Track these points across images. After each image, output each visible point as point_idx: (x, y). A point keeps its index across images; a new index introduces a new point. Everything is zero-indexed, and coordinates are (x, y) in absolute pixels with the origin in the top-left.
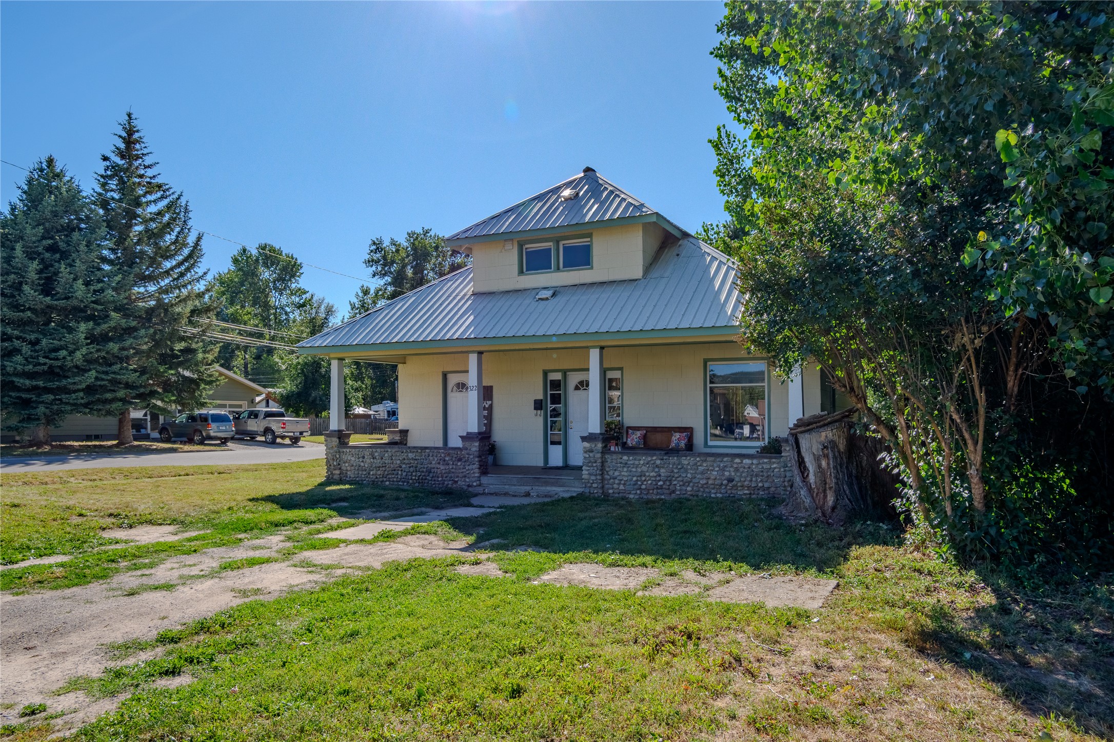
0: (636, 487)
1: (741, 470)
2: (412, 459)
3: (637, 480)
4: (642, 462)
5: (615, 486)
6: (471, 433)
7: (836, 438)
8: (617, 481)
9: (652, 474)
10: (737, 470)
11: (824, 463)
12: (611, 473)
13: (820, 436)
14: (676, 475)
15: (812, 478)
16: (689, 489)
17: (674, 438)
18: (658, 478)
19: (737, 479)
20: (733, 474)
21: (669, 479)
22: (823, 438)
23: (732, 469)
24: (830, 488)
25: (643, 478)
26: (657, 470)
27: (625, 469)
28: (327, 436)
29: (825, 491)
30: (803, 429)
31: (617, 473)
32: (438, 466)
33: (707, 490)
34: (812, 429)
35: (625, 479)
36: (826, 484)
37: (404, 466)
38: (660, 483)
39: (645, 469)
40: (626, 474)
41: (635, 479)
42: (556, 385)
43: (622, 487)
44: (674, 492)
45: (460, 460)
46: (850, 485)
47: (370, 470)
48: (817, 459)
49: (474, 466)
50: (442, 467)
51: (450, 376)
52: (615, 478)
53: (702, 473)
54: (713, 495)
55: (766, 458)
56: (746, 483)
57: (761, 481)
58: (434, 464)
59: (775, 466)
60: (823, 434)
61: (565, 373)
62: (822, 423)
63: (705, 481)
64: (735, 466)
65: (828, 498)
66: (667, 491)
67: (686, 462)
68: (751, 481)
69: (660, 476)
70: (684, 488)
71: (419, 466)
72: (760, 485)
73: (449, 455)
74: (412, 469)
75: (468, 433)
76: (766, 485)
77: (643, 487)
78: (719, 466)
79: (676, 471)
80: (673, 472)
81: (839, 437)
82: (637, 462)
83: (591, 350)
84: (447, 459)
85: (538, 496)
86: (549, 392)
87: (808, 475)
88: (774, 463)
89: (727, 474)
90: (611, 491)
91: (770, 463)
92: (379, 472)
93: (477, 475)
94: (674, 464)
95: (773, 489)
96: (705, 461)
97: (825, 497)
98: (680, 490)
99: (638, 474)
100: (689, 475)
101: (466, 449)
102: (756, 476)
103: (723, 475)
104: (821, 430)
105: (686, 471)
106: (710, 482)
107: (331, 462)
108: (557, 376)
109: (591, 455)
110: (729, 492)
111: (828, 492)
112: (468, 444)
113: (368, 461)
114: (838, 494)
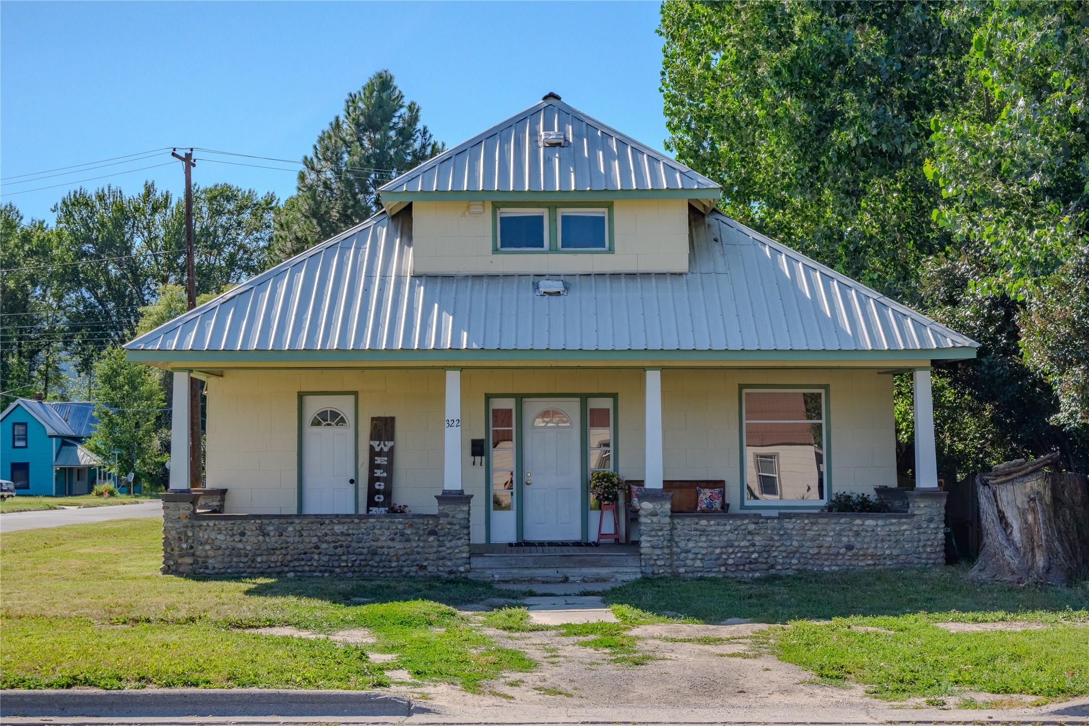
0: (720, 562)
1: (863, 534)
2: (342, 534)
3: (721, 553)
4: (728, 528)
5: (689, 562)
6: (450, 492)
7: (1041, 490)
8: (691, 556)
9: (742, 544)
10: (857, 534)
11: (1030, 518)
12: (682, 544)
13: (1025, 488)
14: (777, 544)
15: (1016, 535)
16: (794, 561)
17: (702, 497)
18: (751, 549)
19: (858, 546)
20: (853, 539)
21: (766, 549)
22: (1028, 490)
23: (850, 533)
24: (1039, 546)
25: (731, 550)
26: (749, 537)
27: (703, 539)
28: (166, 499)
29: (1033, 550)
30: (1004, 479)
31: (691, 545)
32: (391, 544)
33: (818, 562)
34: (1012, 480)
35: (704, 552)
36: (1033, 542)
37: (324, 546)
38: (755, 555)
39: (732, 536)
40: (705, 545)
41: (718, 551)
42: (502, 417)
43: (698, 563)
44: (772, 567)
45: (433, 533)
46: (1061, 542)
47: (255, 555)
48: (1023, 513)
49: (460, 543)
50: (398, 545)
51: (309, 401)
52: (687, 552)
53: (813, 540)
54: (826, 569)
55: (895, 517)
56: (870, 551)
57: (889, 548)
58: (384, 541)
59: (905, 527)
60: (1028, 484)
61: (520, 398)
62: (1023, 472)
63: (816, 551)
64: (855, 529)
65: (1037, 558)
66: (765, 567)
67: (790, 526)
68: (876, 547)
69: (754, 545)
70: (788, 560)
71: (354, 544)
72: (887, 552)
73: (411, 526)
74: (339, 551)
75: (444, 492)
76: (895, 552)
77: (730, 561)
78: (834, 530)
79: (776, 538)
80: (772, 539)
81: (1045, 488)
82: (721, 528)
83: (648, 372)
84: (408, 532)
85: (583, 581)
86: (491, 429)
87: (1011, 533)
88: (904, 523)
89: (845, 539)
90: (682, 570)
91: (899, 524)
92: (274, 558)
93: (465, 555)
94: (773, 529)
95: (903, 557)
96: (816, 523)
97: (1034, 556)
98: (782, 564)
99: (722, 544)
100: (795, 543)
101: (447, 516)
102: (883, 540)
103: (840, 541)
104: (1026, 479)
105: (790, 537)
106: (823, 551)
107: (175, 544)
108: (509, 404)
109: (655, 519)
110: (848, 563)
111: (1036, 550)
112: (448, 508)
113: (252, 539)
114: (1051, 553)
